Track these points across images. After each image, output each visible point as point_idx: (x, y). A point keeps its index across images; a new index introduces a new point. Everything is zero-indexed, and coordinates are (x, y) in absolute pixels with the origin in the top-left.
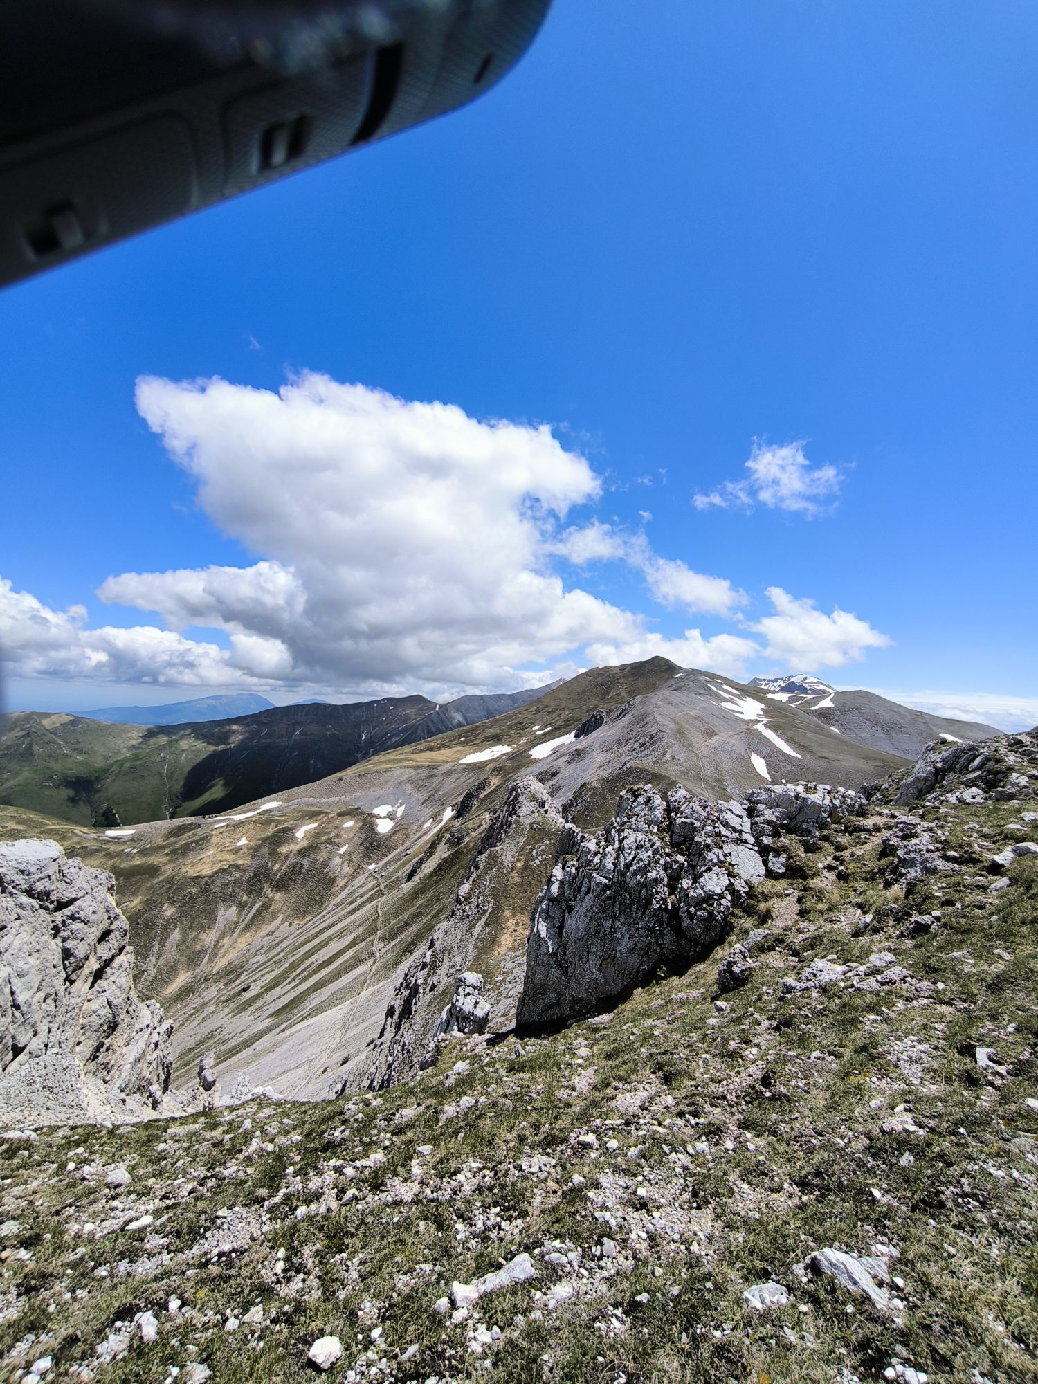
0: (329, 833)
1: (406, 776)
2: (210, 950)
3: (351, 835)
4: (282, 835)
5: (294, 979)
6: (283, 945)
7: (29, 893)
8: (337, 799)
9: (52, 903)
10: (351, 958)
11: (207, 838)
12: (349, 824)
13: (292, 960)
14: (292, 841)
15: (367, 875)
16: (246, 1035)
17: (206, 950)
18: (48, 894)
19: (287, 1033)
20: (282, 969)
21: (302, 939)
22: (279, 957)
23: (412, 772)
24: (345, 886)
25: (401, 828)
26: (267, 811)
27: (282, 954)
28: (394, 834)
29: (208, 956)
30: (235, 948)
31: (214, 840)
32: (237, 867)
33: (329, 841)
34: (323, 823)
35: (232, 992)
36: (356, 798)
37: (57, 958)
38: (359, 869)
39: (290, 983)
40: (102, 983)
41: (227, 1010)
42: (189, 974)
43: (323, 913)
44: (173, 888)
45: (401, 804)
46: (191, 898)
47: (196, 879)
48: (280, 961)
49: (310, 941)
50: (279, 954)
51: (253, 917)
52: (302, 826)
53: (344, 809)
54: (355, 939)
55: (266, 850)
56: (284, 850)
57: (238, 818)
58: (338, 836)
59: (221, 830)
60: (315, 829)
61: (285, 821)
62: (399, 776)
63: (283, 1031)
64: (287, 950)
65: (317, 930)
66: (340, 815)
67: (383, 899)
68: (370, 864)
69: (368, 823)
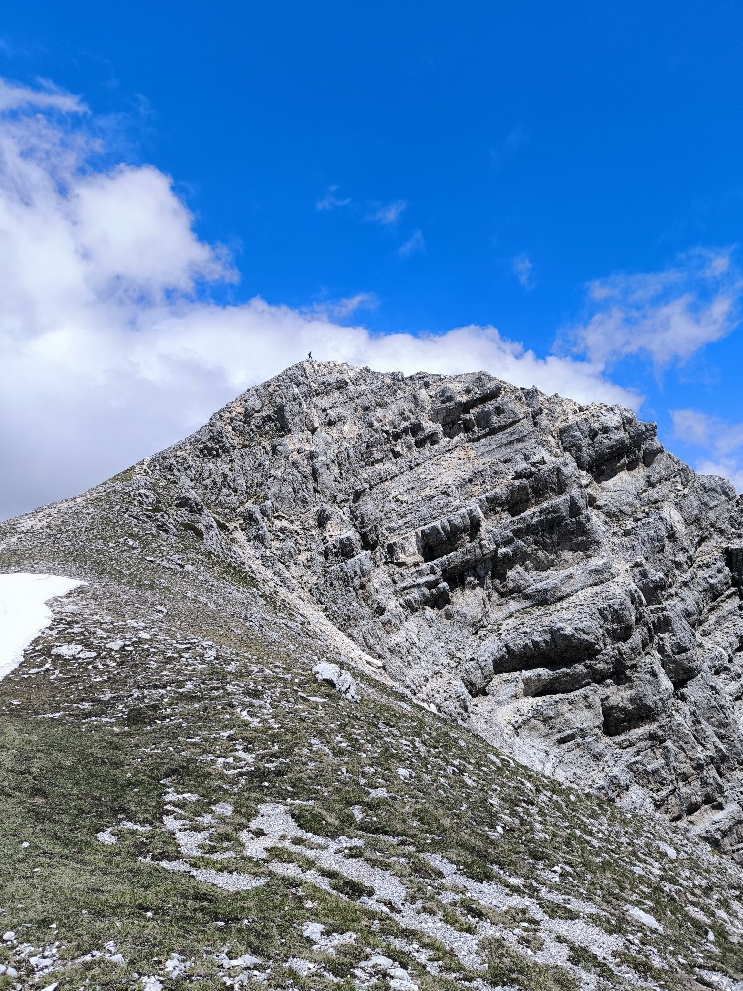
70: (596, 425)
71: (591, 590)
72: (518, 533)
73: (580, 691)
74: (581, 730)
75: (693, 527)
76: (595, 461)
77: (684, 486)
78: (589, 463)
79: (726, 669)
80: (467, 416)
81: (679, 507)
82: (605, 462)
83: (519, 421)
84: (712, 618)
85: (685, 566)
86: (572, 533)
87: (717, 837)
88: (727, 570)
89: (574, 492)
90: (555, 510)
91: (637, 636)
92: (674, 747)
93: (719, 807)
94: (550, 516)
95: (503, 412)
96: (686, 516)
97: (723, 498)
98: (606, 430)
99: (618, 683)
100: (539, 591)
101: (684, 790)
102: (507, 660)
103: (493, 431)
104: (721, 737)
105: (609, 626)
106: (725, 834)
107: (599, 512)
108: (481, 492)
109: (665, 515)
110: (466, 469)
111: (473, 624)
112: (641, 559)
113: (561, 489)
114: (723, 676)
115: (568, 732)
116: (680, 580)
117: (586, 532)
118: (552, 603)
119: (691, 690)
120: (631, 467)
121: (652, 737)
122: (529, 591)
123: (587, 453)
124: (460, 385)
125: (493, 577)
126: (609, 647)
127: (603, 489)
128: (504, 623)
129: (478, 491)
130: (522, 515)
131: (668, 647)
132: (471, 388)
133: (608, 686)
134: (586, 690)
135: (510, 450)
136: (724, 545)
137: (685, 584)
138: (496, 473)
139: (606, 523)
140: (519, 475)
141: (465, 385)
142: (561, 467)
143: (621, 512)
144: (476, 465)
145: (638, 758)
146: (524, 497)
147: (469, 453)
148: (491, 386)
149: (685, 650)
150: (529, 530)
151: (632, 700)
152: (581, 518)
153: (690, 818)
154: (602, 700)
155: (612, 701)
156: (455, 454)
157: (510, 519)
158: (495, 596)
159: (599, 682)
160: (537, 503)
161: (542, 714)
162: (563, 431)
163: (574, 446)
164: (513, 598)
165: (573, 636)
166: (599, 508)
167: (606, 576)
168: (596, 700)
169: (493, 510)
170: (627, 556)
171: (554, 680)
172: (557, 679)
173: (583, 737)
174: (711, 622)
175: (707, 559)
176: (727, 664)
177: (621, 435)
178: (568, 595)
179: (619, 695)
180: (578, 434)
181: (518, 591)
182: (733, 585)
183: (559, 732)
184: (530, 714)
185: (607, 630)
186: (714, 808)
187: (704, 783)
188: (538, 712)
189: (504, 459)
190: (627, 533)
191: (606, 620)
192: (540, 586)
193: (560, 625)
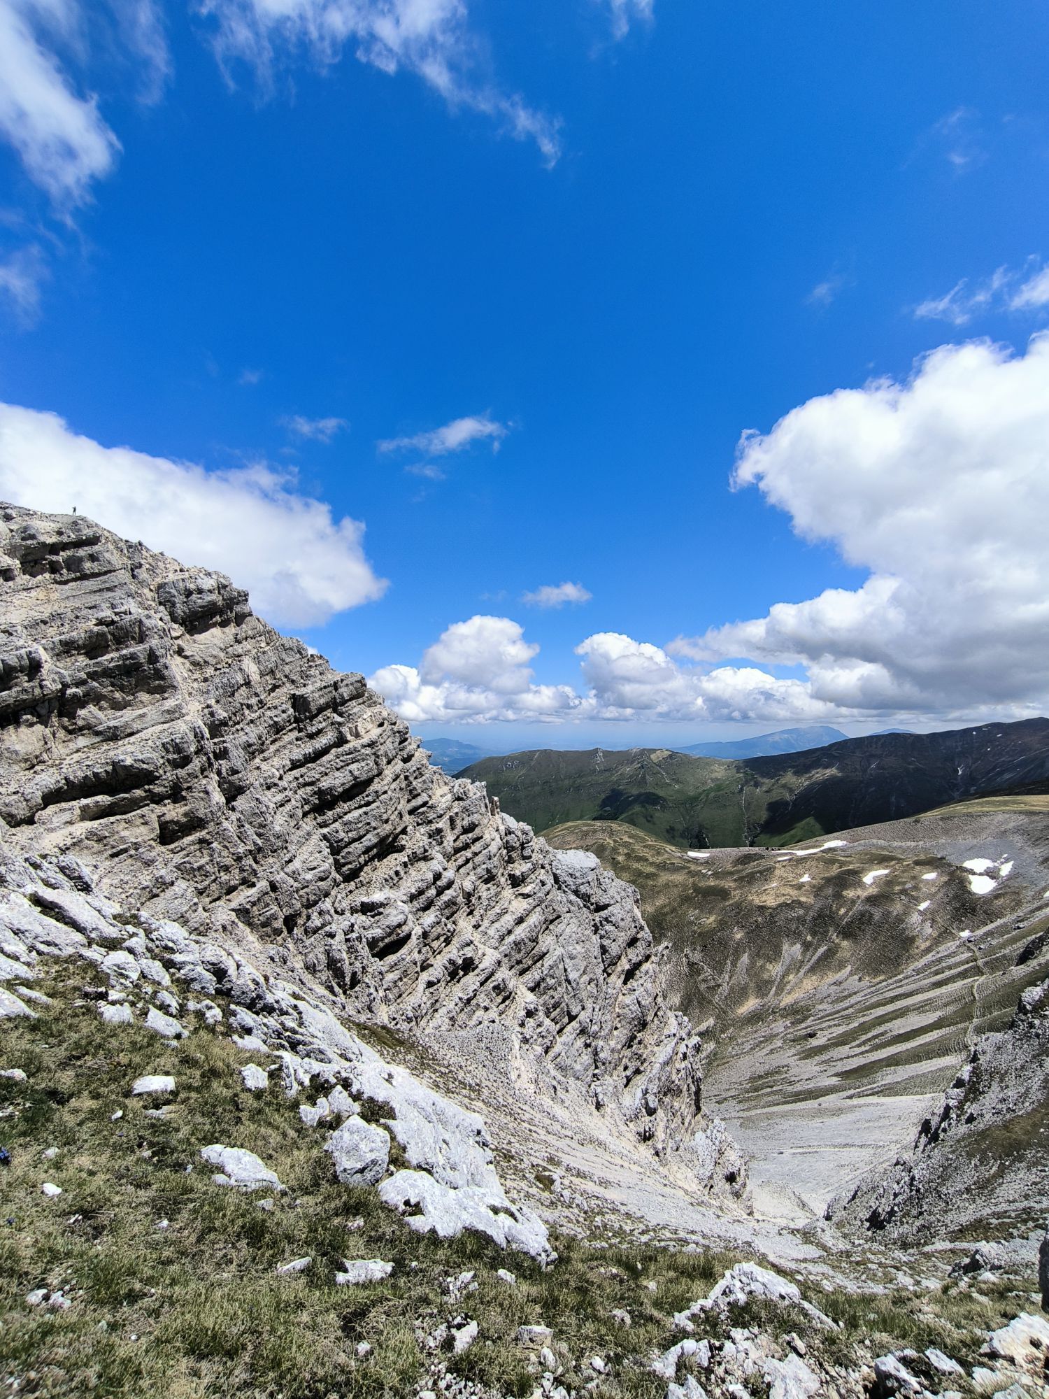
0: (905, 883)
1: (1012, 824)
2: (776, 983)
3: (933, 890)
4: (848, 878)
5: (864, 1043)
6: (854, 999)
7: (576, 892)
8: (913, 844)
9: (592, 904)
10: (934, 1042)
11: (770, 870)
12: (930, 876)
13: (862, 1020)
14: (860, 886)
15: (958, 943)
16: (811, 1085)
17: (773, 982)
18: (589, 897)
19: (855, 1101)
20: (851, 1026)
21: (875, 999)
22: (847, 1012)
23: (1024, 820)
24: (928, 950)
25: (1008, 891)
26: (830, 850)
27: (851, 1010)
28: (997, 897)
29: (774, 989)
30: (801, 988)
31: (777, 872)
32: (800, 904)
33: (904, 892)
34: (896, 870)
35: (798, 1033)
36: (941, 846)
37: (597, 952)
38: (944, 935)
39: (859, 1046)
40: (632, 983)
41: (793, 1051)
42: (757, 1000)
43: (901, 977)
44: (742, 913)
45: (1007, 861)
46: (757, 926)
47: (762, 909)
48: (847, 1017)
49: (884, 1005)
50: (847, 1008)
51: (819, 960)
52: (870, 871)
53: (922, 857)
54: (940, 1019)
55: (830, 891)
56: (850, 894)
57: (801, 853)
58: (916, 888)
59: (784, 864)
60: (886, 876)
61: (850, 863)
62: (1001, 824)
63: (850, 1097)
64: (857, 1007)
65: (892, 994)
66: (917, 863)
67: (982, 979)
68: (963, 930)
69: (957, 880)
70: (192, 587)
71: (160, 727)
72: (93, 676)
73: (138, 811)
74: (135, 843)
75: (268, 677)
76: (189, 617)
77: (268, 644)
78: (182, 618)
79: (276, 785)
80: (54, 558)
81: (257, 660)
82: (198, 619)
83: (114, 571)
84: (273, 748)
85: (256, 708)
86: (150, 678)
87: (248, 907)
88: (291, 710)
89: (154, 642)
90: (133, 656)
91: (196, 763)
92: (219, 847)
93: (253, 885)
94: (128, 662)
95: (98, 560)
96: (262, 668)
97: (298, 656)
98: (200, 591)
99: (175, 802)
100: (109, 728)
101: (224, 877)
102: (66, 791)
103: (84, 577)
104: (259, 835)
105: (170, 757)
106: (254, 904)
107: (186, 661)
108: (53, 634)
109: (244, 666)
110: (42, 610)
111: (26, 761)
112: (212, 702)
113: (141, 639)
114: (273, 790)
115: (121, 847)
116: (249, 718)
117: (163, 678)
118: (121, 738)
119: (240, 803)
120: (224, 624)
121: (202, 841)
122: (100, 728)
123: (180, 609)
124: (52, 525)
125: (60, 715)
126: (168, 774)
127: (194, 642)
128: (68, 758)
129: (53, 633)
130: (100, 659)
131: (224, 771)
132: (63, 530)
133: (165, 805)
134: (145, 810)
135: (98, 598)
136: (292, 692)
137: (252, 721)
138: (77, 617)
139: (190, 671)
140: (100, 622)
141: (59, 526)
142: (144, 619)
143: (205, 662)
144: (56, 608)
145: (187, 859)
146: (103, 643)
147: (51, 595)
148: (87, 533)
149: (237, 772)
150: (106, 673)
151: (186, 815)
152: (158, 665)
153: (228, 897)
154: (159, 817)
155: (168, 818)
156: (33, 593)
157: (87, 661)
158: (61, 734)
159: (157, 803)
160: (117, 650)
161: (96, 834)
162: (161, 586)
163: (169, 601)
164: (83, 735)
165: (132, 766)
166: (186, 657)
167: (177, 715)
168: (154, 818)
169: (67, 652)
170: (202, 699)
171: (112, 805)
172: (115, 803)
173: (137, 849)
174: (271, 750)
175: (276, 702)
176: (276, 781)
177: (214, 597)
178: (138, 732)
179: (174, 812)
180: (173, 591)
181: (89, 728)
182: (295, 722)
183: (113, 847)
184: (83, 837)
185: (168, 760)
186: (248, 887)
187: (242, 870)
188: (91, 835)
189: (89, 605)
190: (206, 680)
191: (168, 751)
192: (111, 724)
193: (121, 757)
